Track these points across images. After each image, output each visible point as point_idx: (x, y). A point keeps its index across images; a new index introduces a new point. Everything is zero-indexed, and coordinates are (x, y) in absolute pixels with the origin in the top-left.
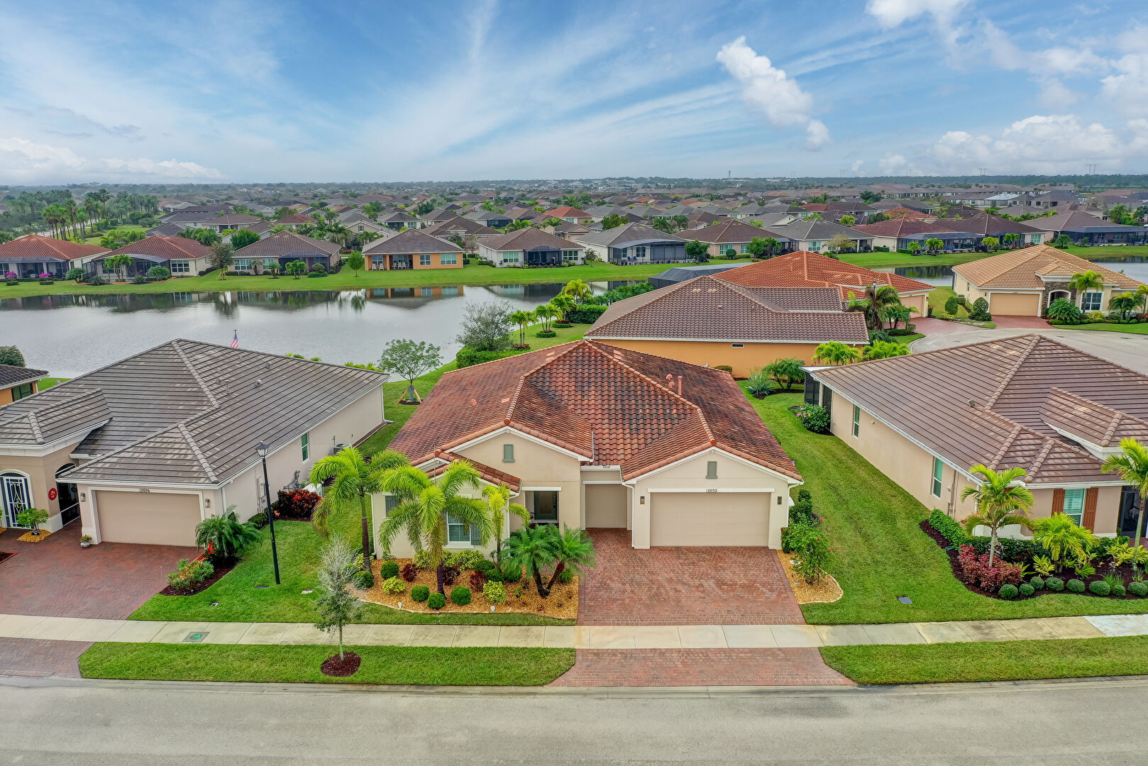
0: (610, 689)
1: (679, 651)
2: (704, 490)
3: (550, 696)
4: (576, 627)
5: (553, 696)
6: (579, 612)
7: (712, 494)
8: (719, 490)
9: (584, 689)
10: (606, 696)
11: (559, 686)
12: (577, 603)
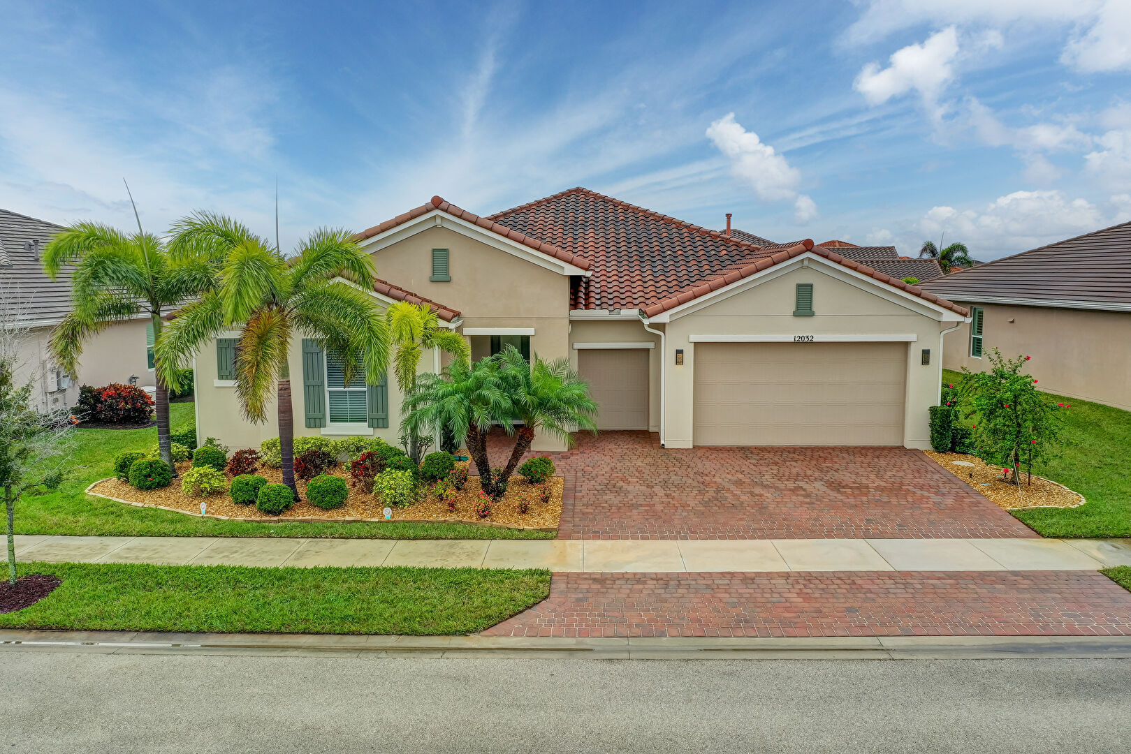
0: (633, 642)
1: (787, 576)
2: (790, 338)
3: (480, 655)
4: (556, 542)
5: (489, 655)
6: (562, 521)
7: (803, 345)
8: (818, 338)
9: (570, 642)
10: (626, 655)
11: (507, 635)
12: (559, 509)
